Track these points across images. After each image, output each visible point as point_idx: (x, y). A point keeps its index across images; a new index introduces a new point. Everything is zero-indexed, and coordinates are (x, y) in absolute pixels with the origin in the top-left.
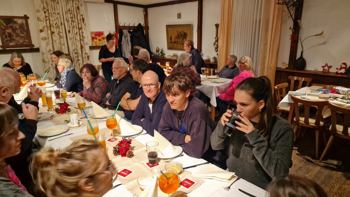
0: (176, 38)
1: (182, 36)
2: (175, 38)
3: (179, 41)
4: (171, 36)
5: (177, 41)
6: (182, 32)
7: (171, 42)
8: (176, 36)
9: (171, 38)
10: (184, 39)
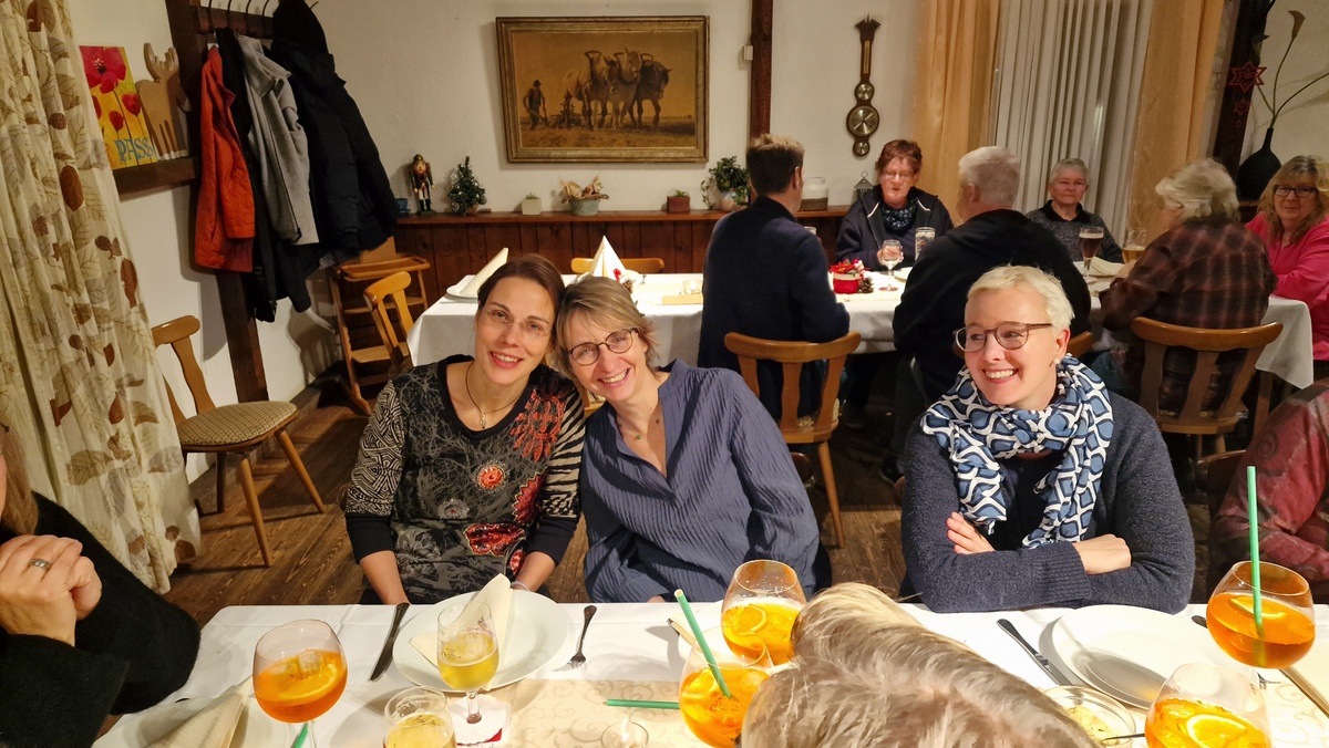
0: (580, 97)
1: (626, 83)
2: (568, 97)
3: (604, 112)
4: (531, 86)
5: (588, 113)
6: (624, 59)
7: (534, 120)
8: (578, 85)
9: (534, 98)
10: (638, 98)
